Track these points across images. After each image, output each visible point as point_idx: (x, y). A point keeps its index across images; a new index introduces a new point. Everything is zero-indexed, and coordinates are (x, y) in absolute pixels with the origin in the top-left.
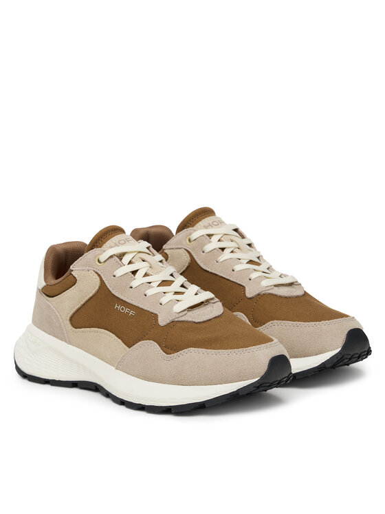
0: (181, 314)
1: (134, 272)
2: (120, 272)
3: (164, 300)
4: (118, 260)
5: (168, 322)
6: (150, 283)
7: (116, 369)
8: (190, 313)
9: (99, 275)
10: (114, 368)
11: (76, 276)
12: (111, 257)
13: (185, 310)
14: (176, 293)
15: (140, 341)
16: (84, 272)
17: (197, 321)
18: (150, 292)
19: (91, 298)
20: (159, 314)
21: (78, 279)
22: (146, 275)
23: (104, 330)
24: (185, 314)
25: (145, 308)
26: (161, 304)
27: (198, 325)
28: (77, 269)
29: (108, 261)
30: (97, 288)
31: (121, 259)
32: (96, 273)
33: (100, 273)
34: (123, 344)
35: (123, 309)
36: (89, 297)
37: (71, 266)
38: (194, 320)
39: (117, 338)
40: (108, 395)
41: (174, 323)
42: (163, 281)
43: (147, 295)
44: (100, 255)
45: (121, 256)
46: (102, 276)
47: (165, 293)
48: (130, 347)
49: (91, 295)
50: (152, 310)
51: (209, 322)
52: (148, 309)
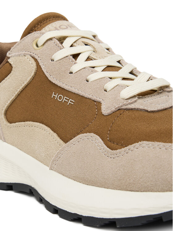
0: (129, 101)
1: (76, 56)
2: (59, 55)
3: (110, 85)
4: (58, 42)
5: (114, 109)
6: (94, 67)
7: (51, 169)
8: (140, 101)
9: (36, 60)
10: (48, 168)
11: (12, 63)
12: (51, 39)
13: (134, 96)
14: (124, 79)
15: (78, 134)
16: (21, 58)
17: (150, 109)
18: (93, 77)
19: (26, 87)
20: (102, 102)
21: (13, 66)
22: (88, 59)
23: (38, 124)
24: (135, 101)
25: (86, 95)
26: (106, 91)
27: (152, 114)
28: (13, 54)
29: (46, 44)
30: (33, 74)
31: (62, 43)
32: (33, 57)
33: (36, 57)
34: (58, 139)
35: (60, 98)
36: (23, 85)
37: (8, 53)
38: (146, 108)
39: (52, 132)
40: (41, 200)
41: (122, 112)
42: (108, 66)
43: (90, 81)
44: (39, 37)
45: (62, 40)
46: (39, 61)
47: (111, 78)
48: (66, 141)
49: (26, 83)
50: (94, 98)
51: (165, 112)
52: (90, 97)
